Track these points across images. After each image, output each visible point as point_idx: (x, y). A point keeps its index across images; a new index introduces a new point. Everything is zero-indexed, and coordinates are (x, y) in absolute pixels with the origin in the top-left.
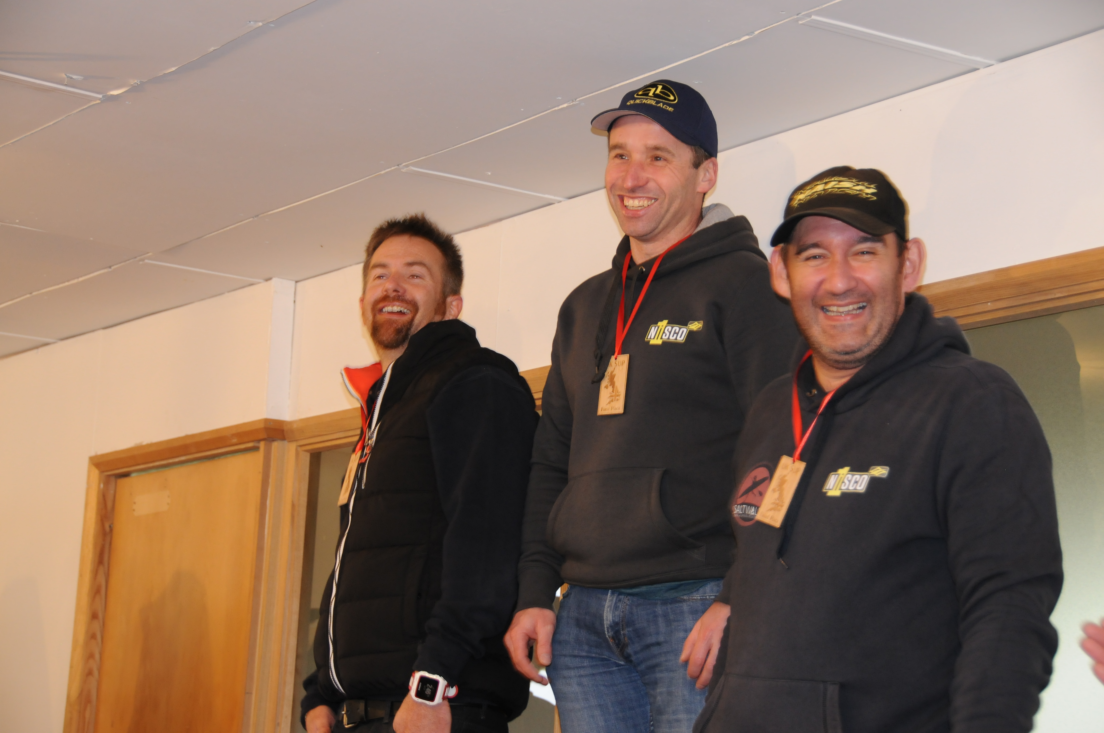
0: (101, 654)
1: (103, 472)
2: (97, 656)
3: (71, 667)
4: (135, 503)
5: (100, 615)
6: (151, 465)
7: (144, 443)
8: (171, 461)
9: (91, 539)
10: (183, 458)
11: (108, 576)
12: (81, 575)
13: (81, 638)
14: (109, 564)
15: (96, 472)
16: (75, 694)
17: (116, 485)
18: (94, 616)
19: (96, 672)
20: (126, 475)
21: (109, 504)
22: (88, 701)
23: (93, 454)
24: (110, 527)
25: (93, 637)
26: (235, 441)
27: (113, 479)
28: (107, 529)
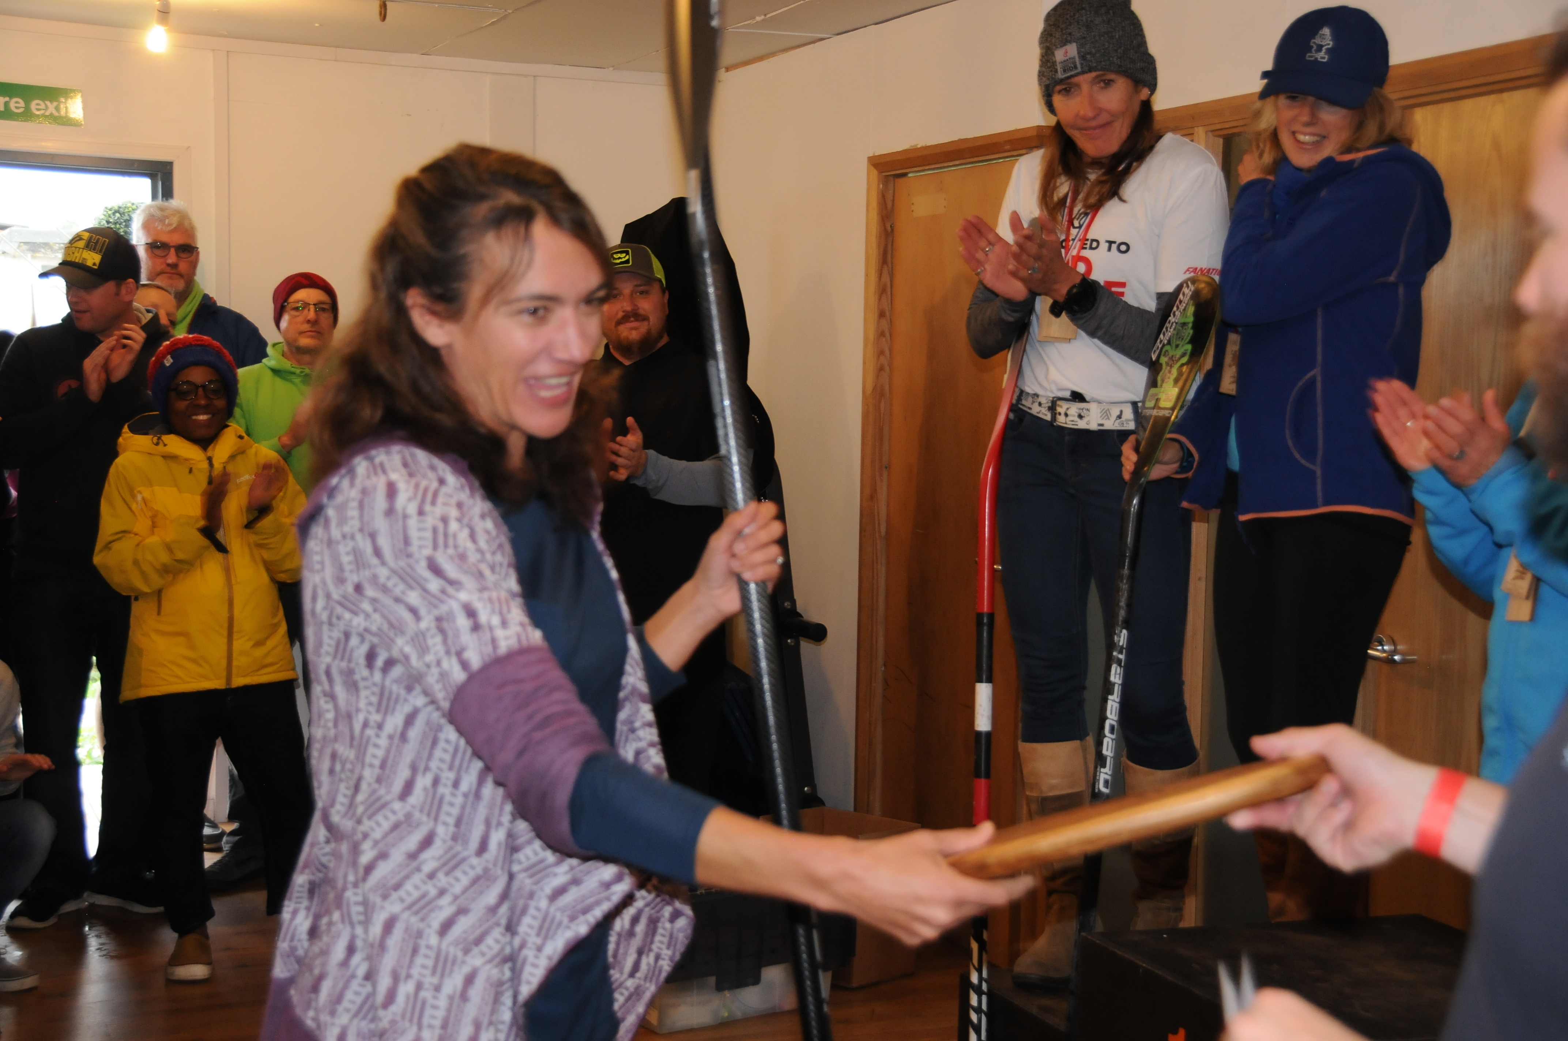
0: (891, 350)
1: (882, 172)
2: (887, 352)
3: (864, 363)
4: (913, 204)
5: (888, 314)
6: (927, 167)
7: (919, 146)
8: (946, 165)
9: (874, 240)
10: (957, 162)
11: (892, 275)
12: (867, 275)
13: (872, 336)
14: (892, 263)
15: (875, 172)
16: (869, 389)
17: (894, 186)
18: (882, 315)
19: (887, 369)
20: (904, 175)
21: (889, 205)
22: (882, 395)
23: (871, 155)
24: (891, 226)
25: (882, 334)
26: (1008, 147)
27: (891, 178)
28: (889, 229)
